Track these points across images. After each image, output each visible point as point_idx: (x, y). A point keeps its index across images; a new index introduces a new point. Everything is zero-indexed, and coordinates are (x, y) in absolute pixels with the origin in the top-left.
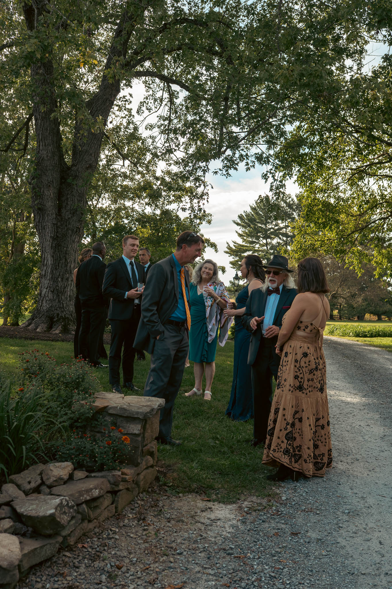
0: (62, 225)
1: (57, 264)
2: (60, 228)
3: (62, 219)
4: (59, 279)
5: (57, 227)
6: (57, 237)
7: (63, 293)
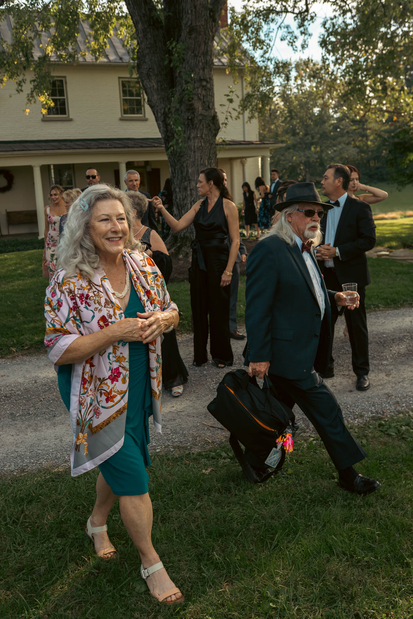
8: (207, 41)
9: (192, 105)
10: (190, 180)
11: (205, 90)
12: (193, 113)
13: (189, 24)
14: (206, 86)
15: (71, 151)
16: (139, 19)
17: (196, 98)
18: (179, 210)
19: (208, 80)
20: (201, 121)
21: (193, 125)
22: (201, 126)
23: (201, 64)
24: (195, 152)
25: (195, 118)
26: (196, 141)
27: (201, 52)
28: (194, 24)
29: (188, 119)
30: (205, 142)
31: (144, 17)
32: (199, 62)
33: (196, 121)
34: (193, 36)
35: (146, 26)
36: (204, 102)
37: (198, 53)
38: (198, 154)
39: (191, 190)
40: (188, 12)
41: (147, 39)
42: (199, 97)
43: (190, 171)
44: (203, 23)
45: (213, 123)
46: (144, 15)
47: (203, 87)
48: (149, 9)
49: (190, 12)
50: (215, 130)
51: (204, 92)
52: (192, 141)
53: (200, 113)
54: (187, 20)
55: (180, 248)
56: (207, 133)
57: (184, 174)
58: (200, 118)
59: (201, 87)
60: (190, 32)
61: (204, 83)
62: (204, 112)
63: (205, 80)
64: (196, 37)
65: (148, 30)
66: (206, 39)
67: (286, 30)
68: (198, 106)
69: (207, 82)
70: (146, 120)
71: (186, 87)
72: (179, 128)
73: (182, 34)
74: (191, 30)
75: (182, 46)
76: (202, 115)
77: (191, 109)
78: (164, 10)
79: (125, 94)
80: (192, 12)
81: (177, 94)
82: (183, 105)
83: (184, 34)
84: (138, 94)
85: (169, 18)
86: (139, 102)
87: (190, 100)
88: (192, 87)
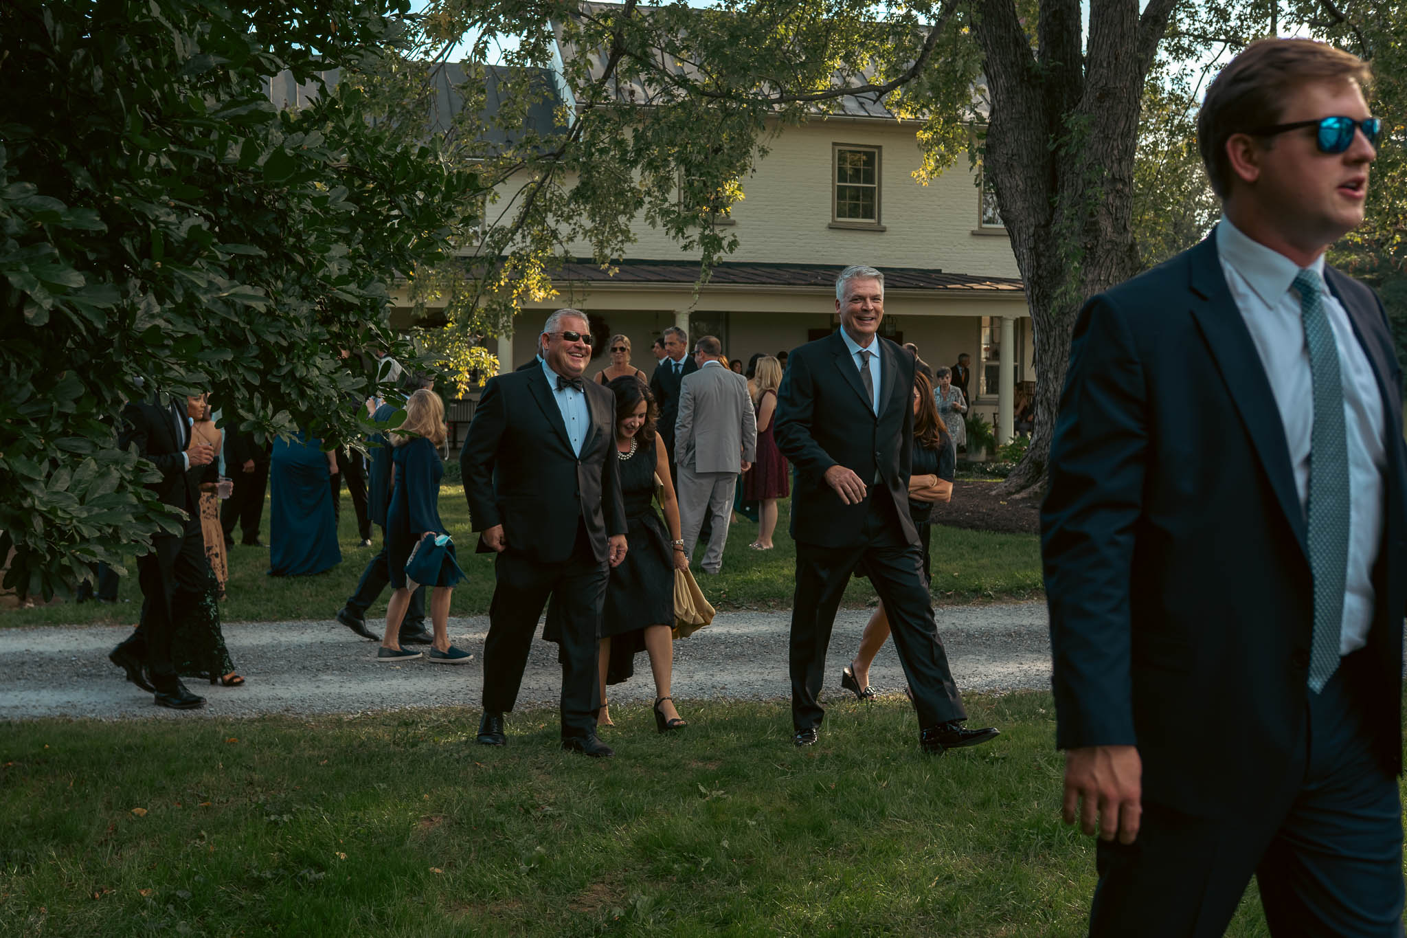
0: (1048, 248)
1: (1045, 340)
2: (1044, 256)
3: (1048, 234)
4: (1051, 375)
5: (1038, 255)
6: (1040, 277)
8: (1130, 113)
9: (1096, 223)
11: (1121, 197)
12: (1096, 238)
13: (1101, 84)
14: (1122, 191)
16: (1001, 71)
17: (1104, 211)
19: (1127, 180)
20: (1109, 251)
21: (1093, 258)
22: (1108, 261)
23: (1116, 152)
25: (1099, 247)
27: (1117, 131)
28: (1111, 85)
29: (1086, 248)
31: (1012, 67)
32: (1112, 150)
33: (1100, 252)
34: (1107, 104)
35: (1014, 83)
36: (1117, 219)
37: (1114, 133)
40: (1101, 65)
41: (1013, 104)
42: (1108, 210)
44: (1128, 84)
45: (1130, 258)
46: (1012, 64)
47: (1117, 192)
48: (1022, 55)
49: (1105, 65)
50: (1131, 269)
51: (1118, 202)
52: (1089, 288)
53: (1108, 238)
54: (1097, 77)
56: (1117, 274)
58: (1109, 246)
59: (1114, 193)
60: (1101, 99)
61: (1120, 186)
62: (1115, 237)
63: (1121, 180)
64: (1112, 107)
65: (1019, 89)
66: (1129, 109)
68: (1106, 225)
69: (1125, 184)
70: (883, 230)
71: (1089, 192)
72: (1076, 264)
73: (1084, 99)
74: (1105, 94)
75: (1084, 120)
76: (1111, 241)
77: (1092, 229)
78: (1042, 54)
79: (842, 176)
80: (1109, 64)
81: (1066, 203)
82: (1076, 224)
83: (1087, 100)
84: (869, 178)
85: (1053, 69)
86: (870, 194)
87: (1092, 215)
88: (1101, 193)
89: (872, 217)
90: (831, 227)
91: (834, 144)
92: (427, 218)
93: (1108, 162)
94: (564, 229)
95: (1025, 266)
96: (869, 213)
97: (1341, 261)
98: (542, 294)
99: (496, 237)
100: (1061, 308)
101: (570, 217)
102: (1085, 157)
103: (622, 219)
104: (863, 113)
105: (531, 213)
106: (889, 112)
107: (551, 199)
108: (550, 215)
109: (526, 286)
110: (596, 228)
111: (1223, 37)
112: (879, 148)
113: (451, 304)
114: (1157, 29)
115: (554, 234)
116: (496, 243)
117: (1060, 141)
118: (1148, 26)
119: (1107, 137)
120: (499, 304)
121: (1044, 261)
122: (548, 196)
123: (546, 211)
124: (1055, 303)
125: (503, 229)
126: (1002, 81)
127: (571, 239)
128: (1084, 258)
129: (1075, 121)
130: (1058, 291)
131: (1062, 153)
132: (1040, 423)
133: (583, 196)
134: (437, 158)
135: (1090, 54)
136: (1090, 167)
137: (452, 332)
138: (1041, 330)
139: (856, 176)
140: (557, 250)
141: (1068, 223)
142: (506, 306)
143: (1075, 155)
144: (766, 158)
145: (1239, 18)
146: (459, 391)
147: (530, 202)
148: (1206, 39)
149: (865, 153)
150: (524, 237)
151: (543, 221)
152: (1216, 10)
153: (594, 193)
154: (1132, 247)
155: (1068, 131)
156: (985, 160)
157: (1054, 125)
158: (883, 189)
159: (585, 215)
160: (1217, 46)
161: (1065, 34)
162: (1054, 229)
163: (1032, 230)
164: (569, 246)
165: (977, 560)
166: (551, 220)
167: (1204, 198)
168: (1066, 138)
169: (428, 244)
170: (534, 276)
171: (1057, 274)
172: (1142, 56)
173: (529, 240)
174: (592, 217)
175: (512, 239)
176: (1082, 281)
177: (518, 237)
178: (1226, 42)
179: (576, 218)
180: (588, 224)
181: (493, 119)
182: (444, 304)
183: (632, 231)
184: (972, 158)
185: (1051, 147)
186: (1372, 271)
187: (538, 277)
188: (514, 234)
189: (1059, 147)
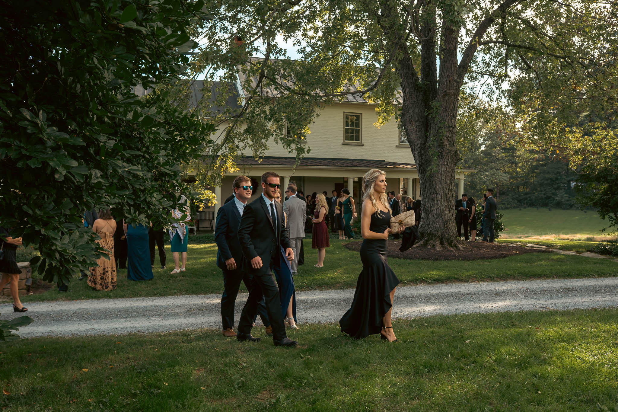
0: (425, 152)
1: (424, 187)
2: (424, 155)
3: (425, 147)
4: (427, 200)
5: (422, 155)
6: (422, 163)
7: (430, 212)
8: (455, 102)
9: (443, 143)
10: (437, 193)
11: (452, 133)
12: (443, 148)
13: (444, 91)
14: (452, 131)
15: (315, 167)
16: (407, 86)
17: (445, 138)
18: (427, 214)
20: (447, 153)
21: (442, 156)
22: (447, 157)
23: (450, 116)
24: (441, 174)
25: (444, 152)
26: (443, 167)
28: (448, 91)
29: (439, 152)
30: (449, 168)
31: (411, 84)
32: (448, 115)
33: (444, 154)
34: (446, 98)
35: (412, 90)
36: (450, 141)
37: (449, 109)
38: (444, 176)
39: (437, 200)
40: (444, 84)
41: (412, 98)
42: (447, 138)
43: (437, 187)
44: (454, 90)
45: (455, 155)
48: (415, 79)
50: (456, 160)
51: (451, 135)
52: (441, 167)
54: (442, 88)
55: (427, 241)
56: (451, 162)
57: (433, 189)
58: (447, 152)
59: (449, 131)
60: (444, 96)
61: (451, 129)
62: (450, 148)
64: (448, 99)
65: (414, 92)
66: (454, 100)
67: (487, 86)
68: (446, 143)
69: (453, 128)
70: (363, 145)
71: (440, 131)
72: (436, 158)
73: (438, 96)
74: (445, 95)
75: (438, 104)
76: (448, 149)
77: (441, 145)
78: (422, 80)
79: (347, 125)
80: (447, 84)
81: (432, 135)
82: (435, 143)
83: (439, 97)
84: (357, 125)
85: (426, 85)
86: (358, 131)
87: (441, 140)
88: (444, 131)
89: (358, 140)
90: (343, 144)
91: (344, 112)
92: (195, 141)
93: (447, 120)
94: (241, 145)
95: (417, 159)
96: (357, 139)
97: (532, 157)
98: (233, 170)
99: (215, 148)
100: (430, 175)
101: (243, 140)
102: (438, 118)
103: (264, 141)
104: (355, 101)
105: (229, 138)
106: (365, 100)
107: (236, 133)
108: (236, 139)
109: (227, 167)
110: (253, 144)
111: (488, 73)
112: (361, 114)
113: (197, 174)
114: (464, 70)
115: (238, 146)
116: (215, 150)
117: (429, 112)
118: (461, 69)
119: (446, 110)
120: (216, 174)
121: (424, 157)
122: (235, 132)
123: (234, 138)
124: (428, 173)
125: (218, 145)
126: (407, 89)
127: (244, 149)
128: (439, 156)
129: (435, 104)
130: (429, 168)
131: (430, 116)
132: (423, 218)
133: (248, 132)
134: (198, 118)
135: (440, 79)
136: (440, 122)
137: (198, 185)
138: (423, 183)
139: (352, 125)
140: (238, 153)
141: (432, 143)
142: (219, 175)
143: (435, 117)
144: (319, 118)
145: (494, 66)
146: (200, 207)
147: (228, 134)
148: (482, 75)
149: (356, 116)
150: (226, 148)
151: (233, 142)
152: (486, 63)
153: (253, 131)
154: (456, 152)
155: (432, 108)
156: (401, 118)
157: (427, 106)
158: (363, 130)
159: (249, 139)
160: (486, 77)
161: (431, 72)
162: (427, 145)
163: (419, 145)
164: (243, 151)
165: (400, 270)
166: (236, 141)
167: (481, 133)
168: (432, 111)
169: (195, 150)
170: (230, 163)
171: (429, 162)
172: (459, 80)
173: (228, 149)
174: (252, 140)
175: (221, 149)
176: (438, 165)
177: (223, 148)
178: (489, 75)
179: (246, 141)
180: (251, 143)
181: (214, 102)
182: (195, 174)
183: (268, 145)
184: (397, 118)
185: (426, 114)
186: (543, 161)
187: (231, 163)
188: (222, 147)
189: (429, 114)
